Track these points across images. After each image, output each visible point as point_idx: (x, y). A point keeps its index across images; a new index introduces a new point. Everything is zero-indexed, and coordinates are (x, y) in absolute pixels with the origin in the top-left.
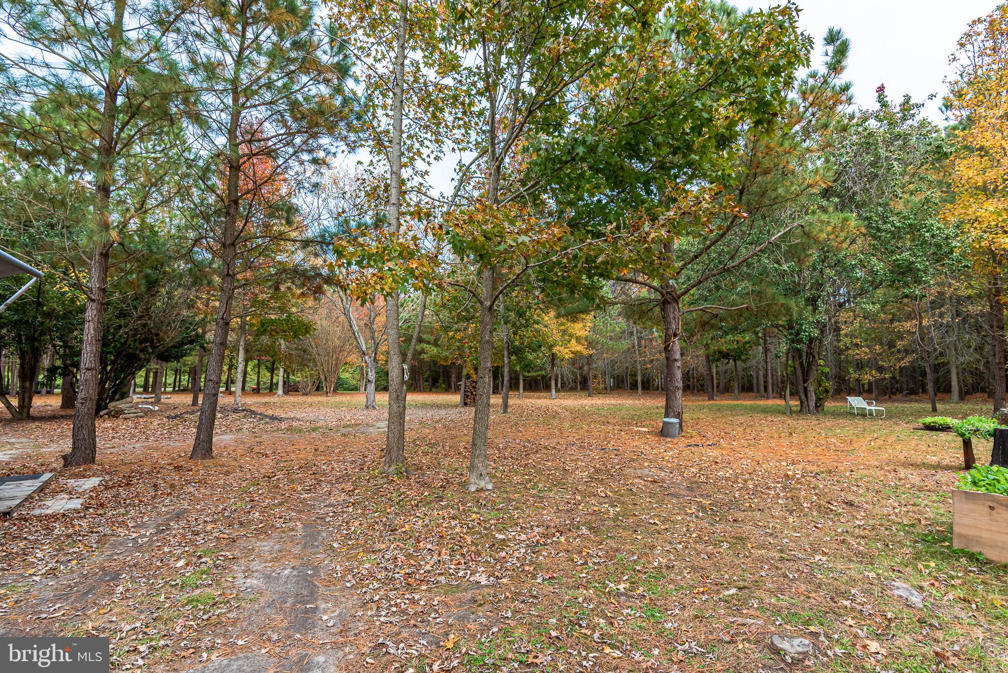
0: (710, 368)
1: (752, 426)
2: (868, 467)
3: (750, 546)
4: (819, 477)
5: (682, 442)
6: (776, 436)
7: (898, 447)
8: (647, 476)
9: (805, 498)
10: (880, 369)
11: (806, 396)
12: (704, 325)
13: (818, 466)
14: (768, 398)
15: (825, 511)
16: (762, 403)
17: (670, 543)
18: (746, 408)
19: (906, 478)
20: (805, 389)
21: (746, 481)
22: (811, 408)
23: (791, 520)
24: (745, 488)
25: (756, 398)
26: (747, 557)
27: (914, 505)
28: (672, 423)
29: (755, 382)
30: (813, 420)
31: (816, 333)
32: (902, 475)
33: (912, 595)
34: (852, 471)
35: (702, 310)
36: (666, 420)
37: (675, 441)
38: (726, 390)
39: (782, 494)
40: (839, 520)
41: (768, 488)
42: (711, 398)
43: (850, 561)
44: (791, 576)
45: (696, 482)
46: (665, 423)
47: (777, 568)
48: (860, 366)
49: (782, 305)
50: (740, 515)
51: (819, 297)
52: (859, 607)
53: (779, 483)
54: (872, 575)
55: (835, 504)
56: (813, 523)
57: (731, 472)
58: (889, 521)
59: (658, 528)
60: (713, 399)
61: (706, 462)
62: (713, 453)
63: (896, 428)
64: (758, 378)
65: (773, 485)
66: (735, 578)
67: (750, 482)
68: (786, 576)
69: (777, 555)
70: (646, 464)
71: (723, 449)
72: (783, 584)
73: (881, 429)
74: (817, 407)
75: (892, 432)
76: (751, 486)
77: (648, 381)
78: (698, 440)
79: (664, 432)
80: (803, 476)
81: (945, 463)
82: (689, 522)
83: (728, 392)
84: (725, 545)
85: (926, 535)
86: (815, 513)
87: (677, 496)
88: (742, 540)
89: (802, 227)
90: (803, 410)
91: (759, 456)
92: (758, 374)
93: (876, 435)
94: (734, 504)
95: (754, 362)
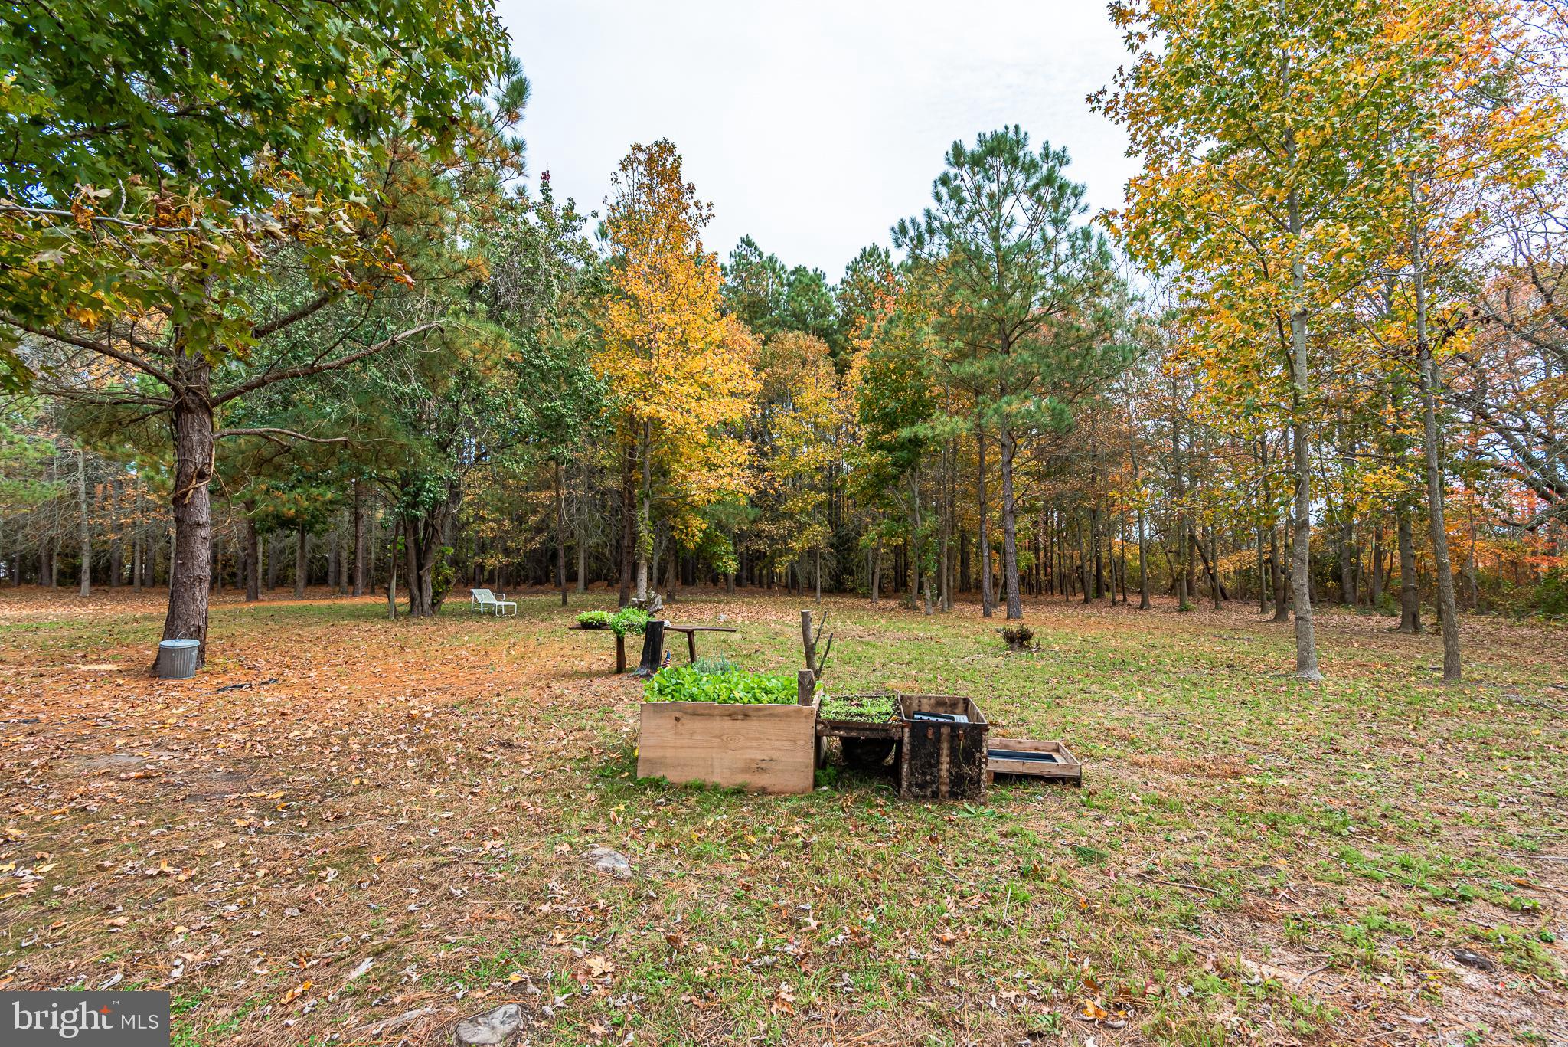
0: (255, 545)
1: (336, 641)
2: (517, 686)
3: (376, 859)
4: (458, 712)
5: (205, 685)
6: (380, 654)
7: (543, 654)
8: (126, 768)
9: (446, 748)
10: (507, 552)
11: (420, 589)
12: (261, 464)
13: (453, 695)
14: (354, 594)
15: (477, 763)
16: (346, 602)
17: (207, 907)
18: (320, 610)
19: (563, 695)
20: (420, 578)
21: (344, 739)
22: (426, 607)
23: (433, 792)
24: (346, 751)
25: (333, 594)
26: (377, 883)
27: (579, 730)
28: (182, 649)
29: (332, 567)
30: (428, 625)
31: (444, 494)
32: (558, 692)
33: (617, 860)
34: (499, 695)
35: (261, 434)
36: (168, 643)
37: (188, 682)
38: (280, 582)
39: (410, 751)
40: (500, 774)
41: (386, 744)
42: (253, 597)
43: (533, 835)
44: (459, 892)
45: (246, 760)
46: (163, 650)
47: (434, 887)
48: (483, 548)
49: (402, 446)
50: (347, 806)
51: (450, 443)
52: (563, 908)
53: (400, 731)
54: (566, 848)
55: (490, 749)
56: (467, 789)
57: (315, 727)
58: (560, 758)
59: (170, 881)
60: (256, 599)
61: (261, 717)
62: (275, 697)
63: (532, 628)
64: (338, 563)
65: (392, 738)
66: (364, 936)
67: (352, 740)
68: (450, 896)
69: (427, 862)
70: (119, 742)
71: (293, 686)
72: (448, 914)
73: (517, 631)
74: (433, 605)
75: (529, 634)
76: (355, 747)
77: (108, 567)
78: (239, 676)
79: (161, 668)
80: (435, 714)
81: (595, 667)
82: (245, 846)
83: (282, 585)
84: (331, 873)
85: (604, 769)
86: (465, 772)
87: (205, 797)
88: (357, 852)
89: (442, 331)
90: (415, 610)
91: (358, 690)
92: (339, 554)
93: (512, 641)
94: (328, 787)
95: (333, 536)
